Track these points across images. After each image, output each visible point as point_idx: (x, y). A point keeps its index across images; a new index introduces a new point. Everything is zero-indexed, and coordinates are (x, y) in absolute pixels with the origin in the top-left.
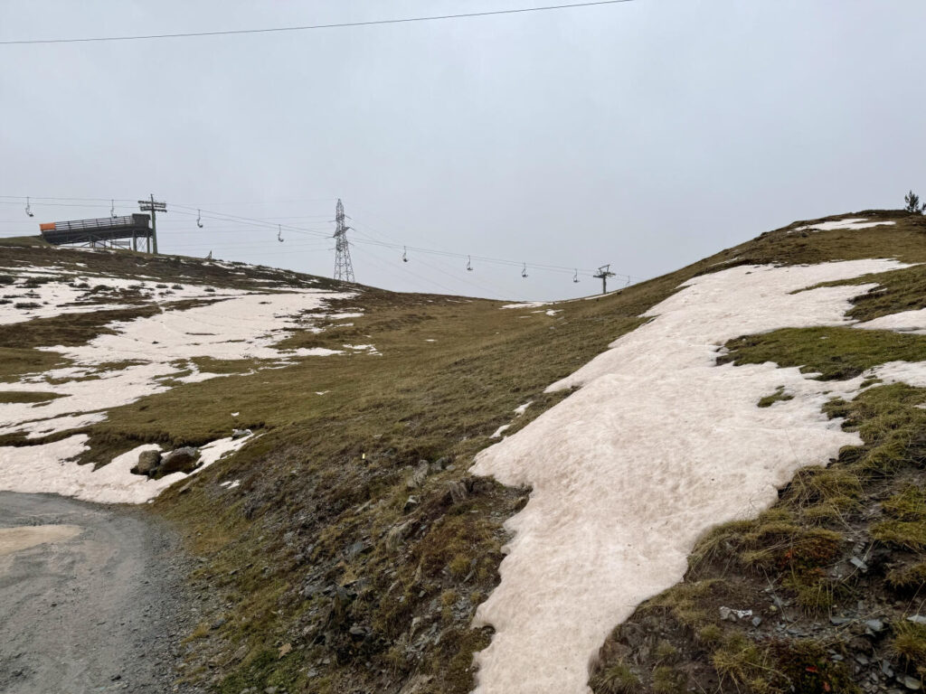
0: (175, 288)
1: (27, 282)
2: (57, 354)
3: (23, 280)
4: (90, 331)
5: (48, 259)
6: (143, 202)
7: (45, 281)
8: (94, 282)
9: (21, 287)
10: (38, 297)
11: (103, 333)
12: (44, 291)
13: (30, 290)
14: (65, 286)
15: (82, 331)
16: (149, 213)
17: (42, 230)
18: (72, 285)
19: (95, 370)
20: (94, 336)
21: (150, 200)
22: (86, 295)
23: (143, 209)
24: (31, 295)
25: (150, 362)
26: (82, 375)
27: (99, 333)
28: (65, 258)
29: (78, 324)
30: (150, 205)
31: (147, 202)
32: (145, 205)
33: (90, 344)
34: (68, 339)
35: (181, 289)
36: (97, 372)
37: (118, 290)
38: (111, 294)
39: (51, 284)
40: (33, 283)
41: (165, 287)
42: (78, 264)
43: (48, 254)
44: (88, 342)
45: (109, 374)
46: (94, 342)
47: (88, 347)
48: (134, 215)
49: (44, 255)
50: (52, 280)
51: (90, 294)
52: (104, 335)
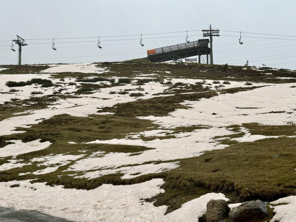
0: (224, 83)
1: (138, 82)
2: (149, 121)
3: (136, 81)
4: (170, 107)
5: (150, 69)
6: (205, 31)
7: (147, 81)
8: (174, 81)
9: (134, 85)
10: (143, 90)
11: (179, 108)
12: (146, 87)
13: (139, 86)
14: (158, 84)
15: (166, 107)
16: (208, 38)
17: (148, 54)
18: (162, 83)
19: (172, 131)
20: (173, 110)
21: (210, 29)
22: (170, 88)
23: (205, 35)
24: (139, 89)
25: (211, 127)
26: (164, 135)
27: (177, 108)
28: (160, 69)
29: (163, 103)
30: (209, 32)
31: (207, 31)
32: (206, 32)
33: (170, 115)
34: (157, 111)
35: (229, 84)
36: (173, 133)
37: (189, 85)
38: (185, 87)
39: (151, 83)
40: (141, 82)
41: (218, 83)
42: (166, 72)
43: (151, 67)
44: (169, 113)
45: (182, 134)
46: (173, 113)
47: (169, 117)
48: (199, 41)
49: (148, 67)
50: (151, 80)
51: (172, 88)
52: (179, 109)
